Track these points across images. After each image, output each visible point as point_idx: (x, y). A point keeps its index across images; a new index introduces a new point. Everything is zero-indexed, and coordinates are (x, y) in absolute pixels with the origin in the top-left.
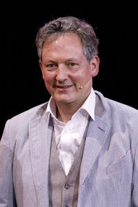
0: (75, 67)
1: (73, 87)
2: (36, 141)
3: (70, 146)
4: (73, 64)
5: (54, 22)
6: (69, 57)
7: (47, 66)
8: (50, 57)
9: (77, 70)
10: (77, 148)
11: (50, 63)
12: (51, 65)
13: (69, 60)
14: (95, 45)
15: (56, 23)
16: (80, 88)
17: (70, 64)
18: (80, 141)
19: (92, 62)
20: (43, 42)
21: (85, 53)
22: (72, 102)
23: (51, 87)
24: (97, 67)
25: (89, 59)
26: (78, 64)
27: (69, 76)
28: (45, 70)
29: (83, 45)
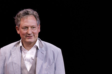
0: (35, 28)
1: (34, 36)
2: (14, 57)
3: (30, 60)
5: (25, 10)
6: (32, 25)
7: (23, 28)
8: (25, 25)
10: (33, 60)
11: (25, 27)
12: (25, 28)
13: (33, 26)
15: (26, 11)
16: (36, 37)
17: (33, 27)
18: (34, 58)
23: (24, 37)
27: (33, 32)
28: (22, 30)
29: (37, 20)
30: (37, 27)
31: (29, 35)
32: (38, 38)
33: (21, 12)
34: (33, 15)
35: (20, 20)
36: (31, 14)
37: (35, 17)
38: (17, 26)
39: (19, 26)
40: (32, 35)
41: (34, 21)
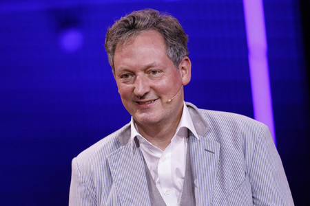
0: (158, 75)
4: (154, 72)
6: (148, 62)
7: (122, 77)
8: (124, 64)
9: (161, 78)
11: (125, 73)
12: (126, 76)
13: (149, 67)
14: (184, 43)
15: (128, 19)
16: (167, 102)
17: (150, 71)
19: (180, 66)
20: (114, 46)
21: (171, 55)
22: (160, 122)
24: (189, 71)
25: (177, 63)
26: (161, 71)
27: (152, 88)
28: (119, 82)
30: (168, 70)
32: (185, 104)
40: (152, 96)
41: (154, 49)
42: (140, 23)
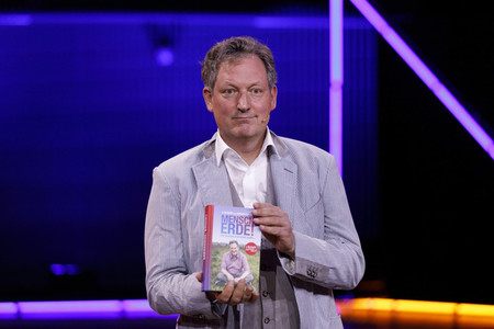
0: (259, 94)
4: (256, 91)
5: (232, 39)
7: (224, 92)
11: (231, 87)
12: (230, 91)
16: (262, 121)
17: (253, 89)
23: (228, 120)
26: (261, 91)
28: (221, 97)
29: (267, 70)
30: (267, 92)
31: (243, 111)
33: (222, 45)
34: (258, 53)
35: (218, 68)
36: (251, 52)
37: (263, 60)
38: (206, 88)
39: (213, 87)
40: (251, 114)
42: (246, 47)
